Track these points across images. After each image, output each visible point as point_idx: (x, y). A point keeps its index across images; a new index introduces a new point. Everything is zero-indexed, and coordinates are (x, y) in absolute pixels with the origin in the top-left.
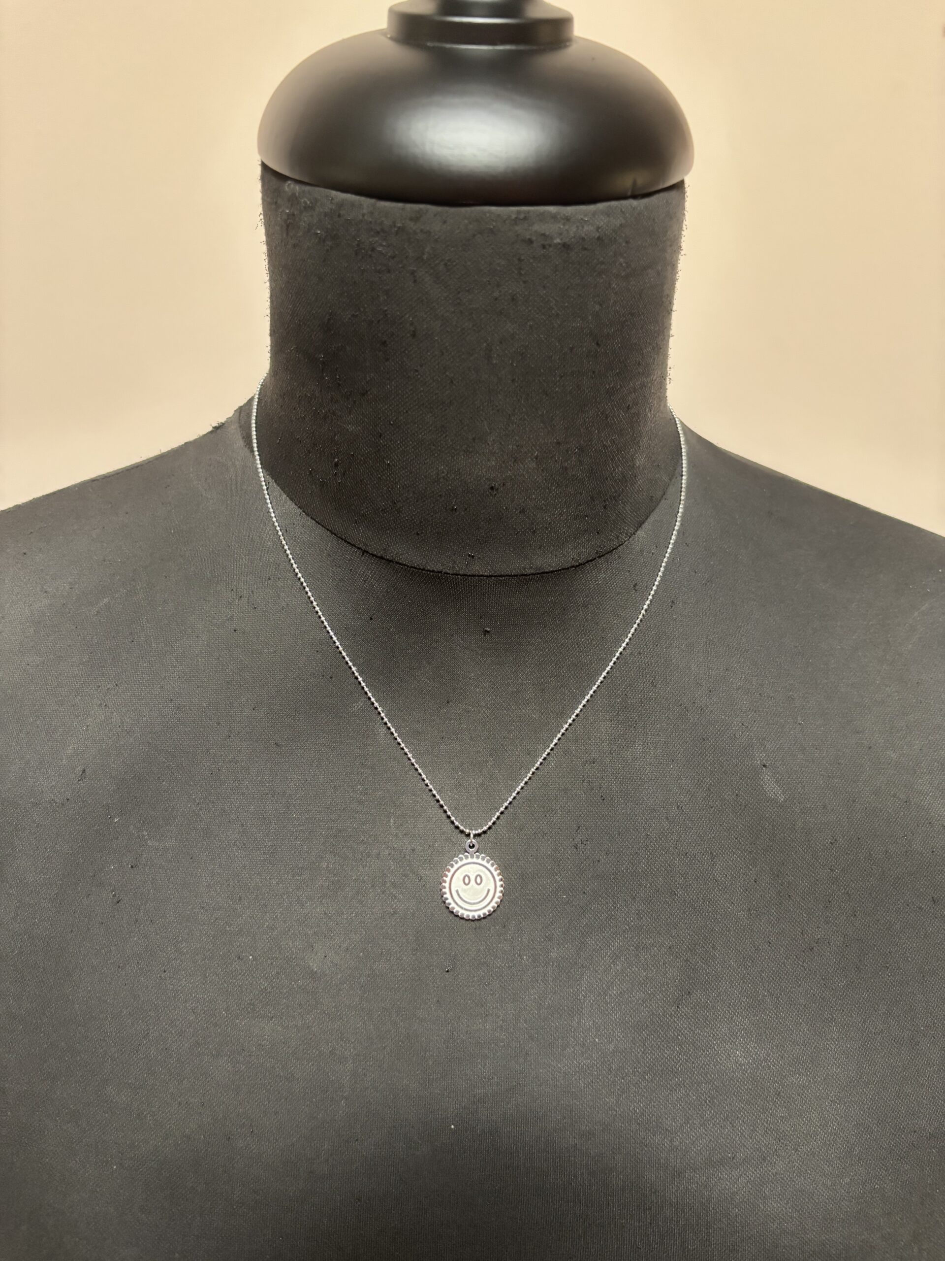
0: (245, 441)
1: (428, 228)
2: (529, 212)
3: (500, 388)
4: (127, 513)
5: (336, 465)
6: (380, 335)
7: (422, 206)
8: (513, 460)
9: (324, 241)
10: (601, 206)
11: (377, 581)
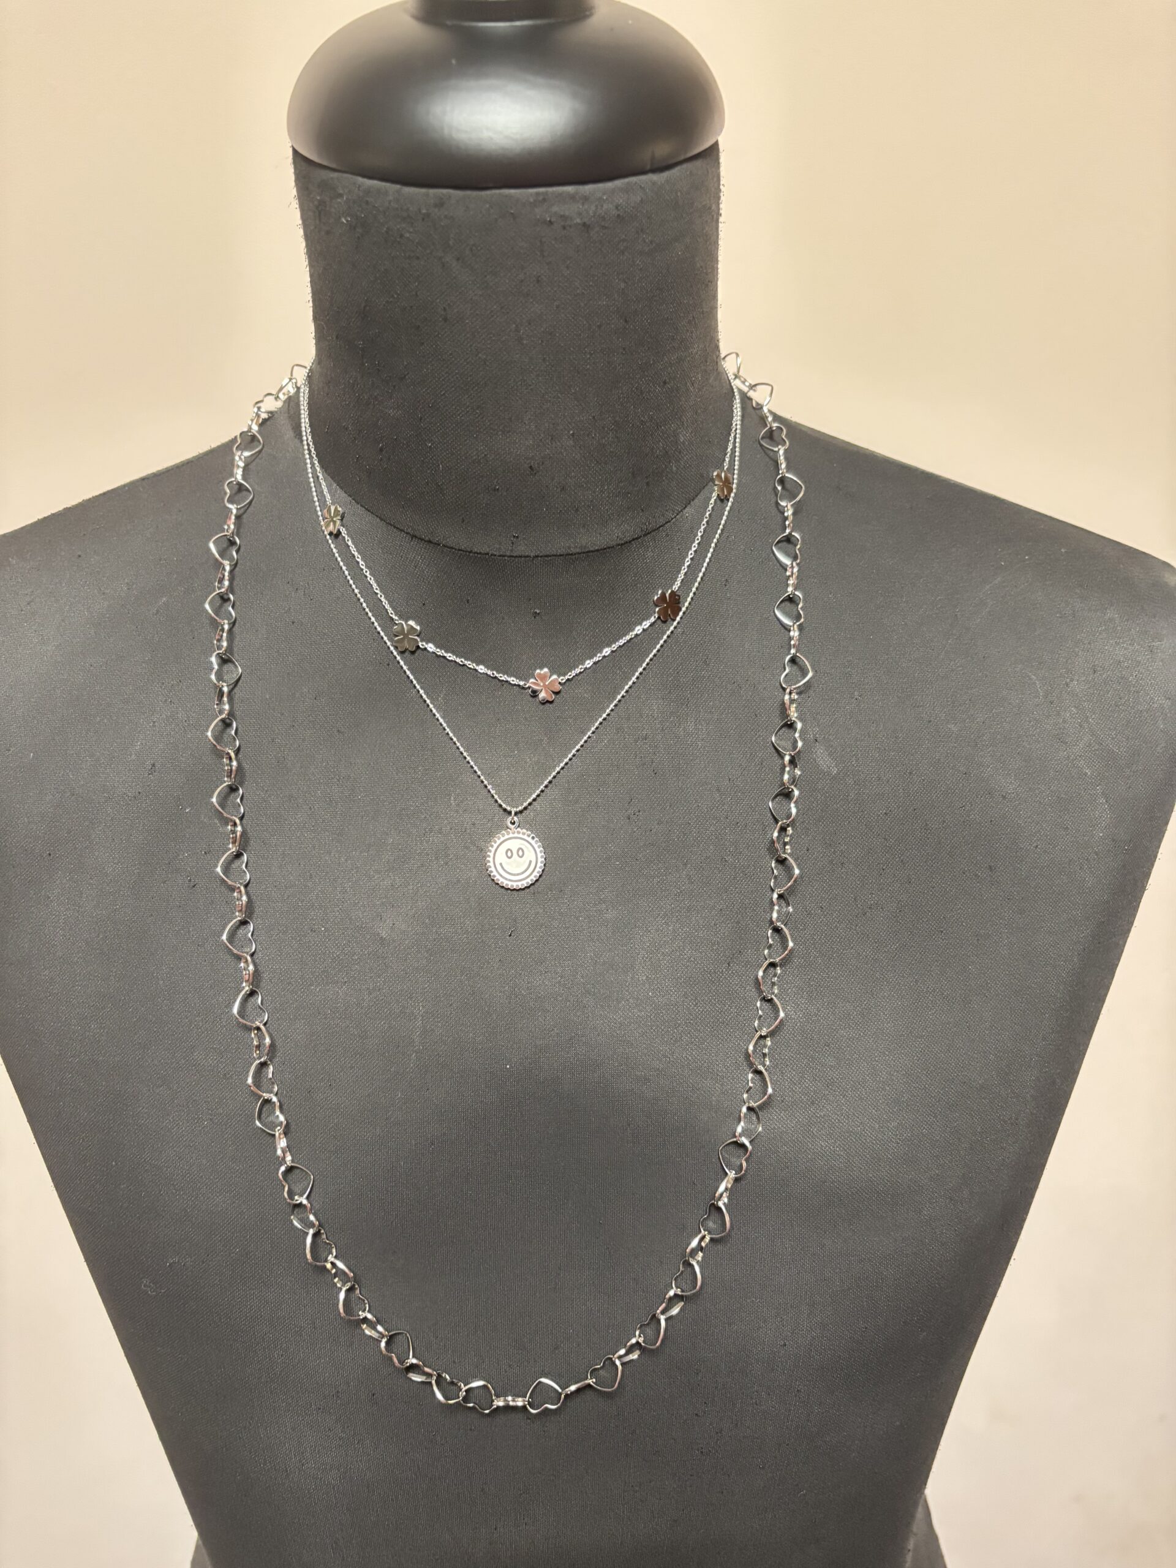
0: (295, 432)
1: (451, 214)
2: (546, 193)
3: (532, 367)
4: (180, 511)
5: (381, 450)
6: (414, 321)
7: (445, 191)
8: (550, 438)
9: (355, 228)
10: (618, 183)
11: (427, 566)
